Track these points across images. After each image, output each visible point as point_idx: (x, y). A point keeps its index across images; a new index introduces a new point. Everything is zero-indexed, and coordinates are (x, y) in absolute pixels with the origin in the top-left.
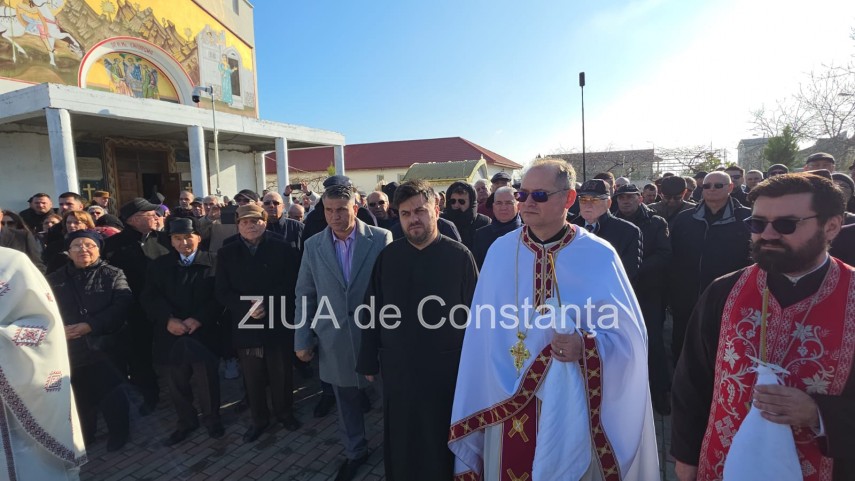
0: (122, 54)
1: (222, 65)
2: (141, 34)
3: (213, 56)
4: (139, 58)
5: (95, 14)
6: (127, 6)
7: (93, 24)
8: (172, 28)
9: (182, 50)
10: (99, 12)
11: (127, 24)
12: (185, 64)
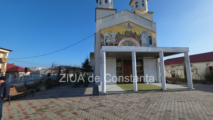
0: (126, 41)
1: (147, 38)
2: (129, 36)
3: (145, 37)
4: (129, 41)
5: (121, 35)
6: (127, 31)
7: (120, 37)
8: (136, 33)
9: (137, 37)
10: (122, 34)
11: (127, 35)
12: (138, 40)
